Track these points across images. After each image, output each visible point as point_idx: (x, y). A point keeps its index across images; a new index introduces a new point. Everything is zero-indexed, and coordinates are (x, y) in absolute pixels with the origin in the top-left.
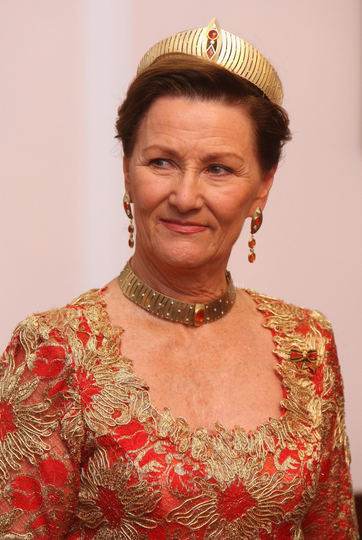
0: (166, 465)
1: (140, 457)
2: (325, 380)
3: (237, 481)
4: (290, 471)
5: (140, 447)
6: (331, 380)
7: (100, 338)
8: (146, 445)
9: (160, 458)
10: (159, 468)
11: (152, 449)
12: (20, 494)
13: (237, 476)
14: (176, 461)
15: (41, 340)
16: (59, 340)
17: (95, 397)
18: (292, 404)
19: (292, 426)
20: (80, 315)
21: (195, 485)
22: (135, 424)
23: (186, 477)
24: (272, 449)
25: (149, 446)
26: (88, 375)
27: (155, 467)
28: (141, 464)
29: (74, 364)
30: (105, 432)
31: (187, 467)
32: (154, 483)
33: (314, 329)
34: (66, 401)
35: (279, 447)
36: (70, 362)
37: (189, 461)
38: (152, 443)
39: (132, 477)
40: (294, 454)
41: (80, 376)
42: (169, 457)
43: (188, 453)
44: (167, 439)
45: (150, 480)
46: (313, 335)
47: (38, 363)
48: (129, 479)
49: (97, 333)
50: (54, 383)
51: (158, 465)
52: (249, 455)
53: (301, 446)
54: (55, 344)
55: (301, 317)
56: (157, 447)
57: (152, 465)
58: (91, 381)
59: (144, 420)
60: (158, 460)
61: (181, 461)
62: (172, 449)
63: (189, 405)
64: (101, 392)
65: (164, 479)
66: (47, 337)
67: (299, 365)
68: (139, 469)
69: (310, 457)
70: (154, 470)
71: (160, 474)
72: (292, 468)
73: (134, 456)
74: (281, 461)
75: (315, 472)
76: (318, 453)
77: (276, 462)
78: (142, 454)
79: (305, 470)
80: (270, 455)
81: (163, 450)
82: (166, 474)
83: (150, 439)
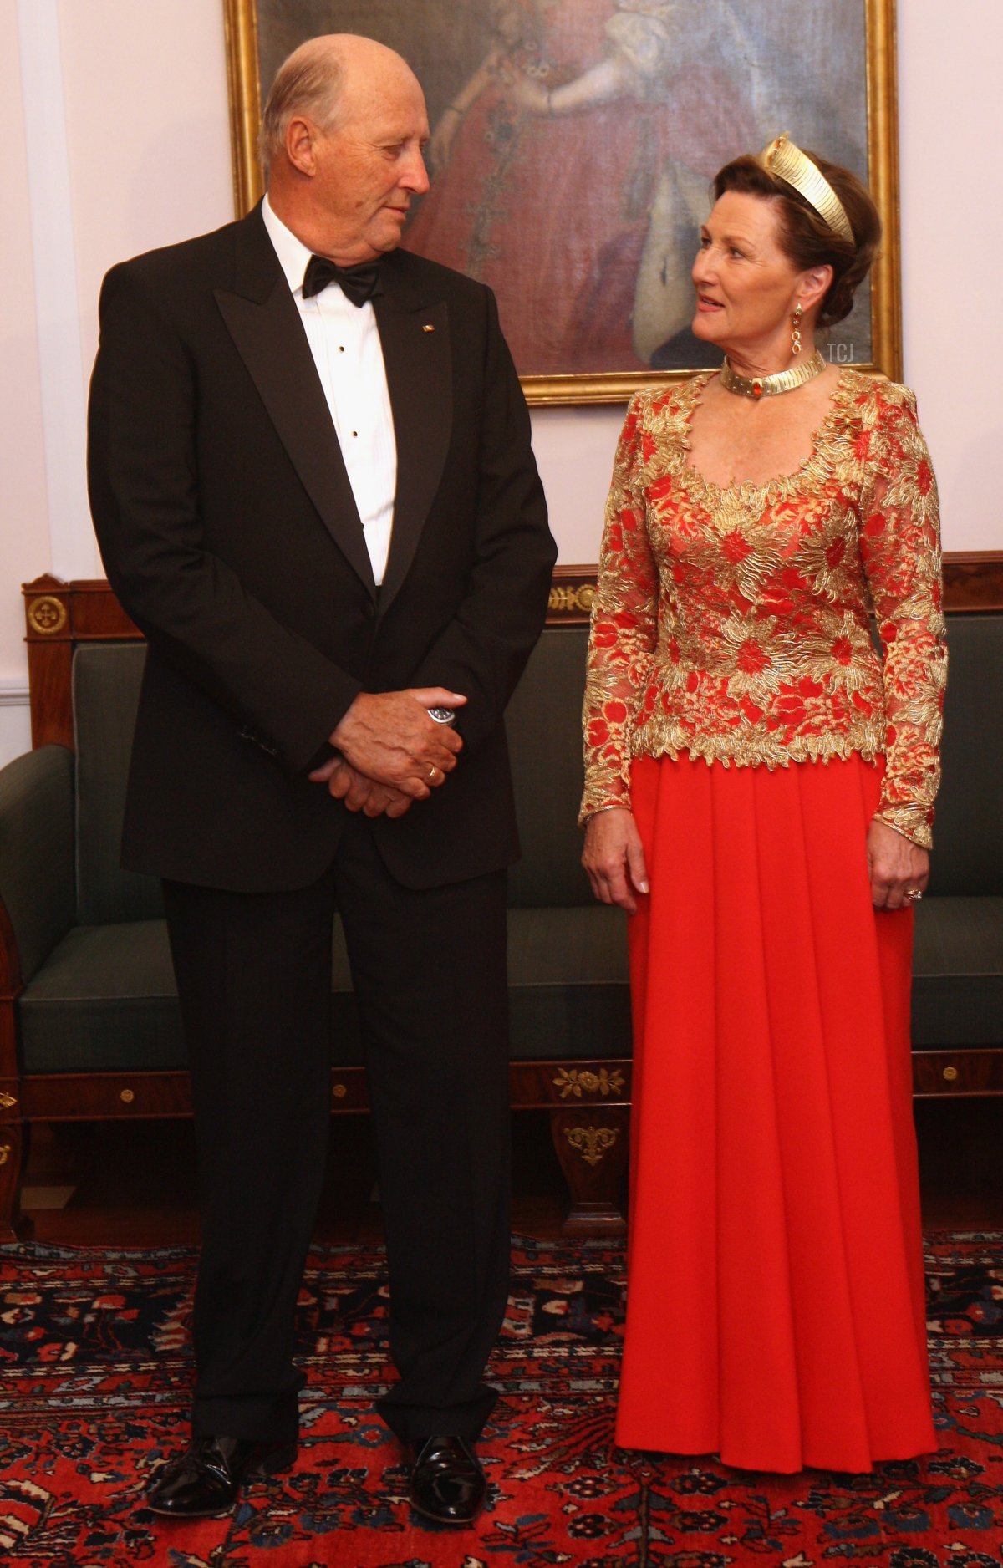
0: (677, 513)
1: (659, 507)
3: (736, 529)
4: (786, 522)
5: (663, 496)
7: (674, 409)
8: (668, 495)
9: (675, 507)
10: (670, 515)
11: (671, 500)
13: (737, 526)
14: (687, 510)
17: (652, 456)
19: (802, 483)
22: (668, 478)
24: (772, 503)
25: (670, 496)
26: (652, 437)
27: (668, 514)
28: (660, 510)
29: (641, 428)
31: (694, 516)
32: (666, 526)
33: (873, 400)
35: (780, 501)
36: (638, 426)
37: (697, 511)
38: (673, 494)
39: (653, 522)
40: (794, 508)
41: (645, 439)
42: (683, 507)
43: (698, 504)
44: (685, 491)
45: (663, 524)
51: (672, 512)
52: (749, 507)
53: (804, 501)
56: (676, 498)
57: (667, 512)
58: (653, 443)
60: (673, 509)
61: (691, 510)
62: (687, 499)
64: (657, 452)
65: (673, 524)
67: (842, 431)
68: (657, 515)
69: (811, 510)
70: (668, 516)
71: (671, 519)
72: (788, 519)
73: (656, 503)
74: (778, 513)
75: (819, 524)
76: (823, 507)
77: (772, 514)
78: (661, 502)
79: (803, 521)
80: (769, 507)
81: (679, 500)
82: (676, 519)
83: (672, 490)
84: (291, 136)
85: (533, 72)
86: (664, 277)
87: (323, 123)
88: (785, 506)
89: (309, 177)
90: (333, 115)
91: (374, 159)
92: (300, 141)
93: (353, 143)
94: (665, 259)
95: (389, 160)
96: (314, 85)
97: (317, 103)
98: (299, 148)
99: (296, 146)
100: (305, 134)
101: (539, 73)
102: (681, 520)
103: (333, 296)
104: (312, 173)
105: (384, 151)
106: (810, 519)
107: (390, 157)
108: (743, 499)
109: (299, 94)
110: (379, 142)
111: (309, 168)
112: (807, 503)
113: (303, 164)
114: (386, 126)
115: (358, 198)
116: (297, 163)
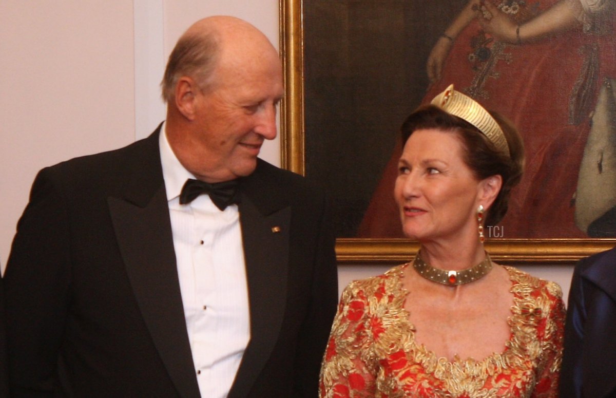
0: (416, 381)
1: (400, 374)
2: (547, 328)
3: (464, 393)
4: (503, 388)
5: (401, 368)
6: (552, 328)
7: (391, 297)
8: (405, 367)
9: (414, 376)
10: (411, 383)
11: (409, 371)
12: (337, 396)
13: (465, 391)
14: (423, 379)
15: (352, 297)
16: (362, 298)
17: (381, 335)
18: (514, 344)
19: (510, 358)
20: (382, 282)
21: (435, 395)
22: (401, 353)
23: (429, 389)
24: (491, 373)
25: (407, 368)
26: (379, 320)
27: (409, 381)
28: (401, 379)
29: (369, 313)
30: (384, 357)
31: (430, 383)
32: (407, 392)
33: (544, 295)
34: (364, 337)
35: (496, 372)
36: (366, 311)
37: (432, 379)
38: (410, 366)
39: (395, 387)
40: (508, 378)
41: (373, 321)
42: (420, 376)
43: (432, 374)
44: (420, 364)
45: (405, 390)
46: (543, 298)
47: (350, 312)
48: (393, 388)
49: (389, 294)
50: (356, 326)
51: (411, 380)
52: (474, 377)
53: (514, 372)
54: (360, 300)
55: (537, 286)
56: (413, 369)
57: (408, 380)
58: (380, 324)
59: (408, 350)
60: (412, 378)
61: (427, 379)
62: (422, 370)
63: (444, 340)
64: (386, 332)
65: (414, 389)
66: (355, 296)
67: (527, 318)
68: (399, 383)
69: (520, 379)
70: (409, 384)
71: (412, 386)
72: (505, 386)
73: (397, 374)
74: (497, 381)
75: (524, 389)
76: (527, 377)
77: (493, 382)
78: (402, 372)
79: (515, 387)
80: (490, 377)
81: (416, 371)
82: (416, 386)
83: (409, 363)
84: (179, 89)
85: (507, 10)
86: (600, 166)
87: (201, 85)
88: (501, 376)
89: (190, 121)
90: (210, 80)
91: (237, 113)
92: (186, 94)
93: (221, 102)
94: (602, 153)
95: (248, 114)
96: (198, 58)
97: (199, 71)
98: (185, 98)
99: (183, 96)
100: (189, 90)
101: (510, 11)
102: (420, 386)
103: (204, 203)
104: (192, 118)
105: (244, 110)
106: (519, 385)
107: (249, 112)
108: (468, 371)
109: (188, 62)
110: (240, 103)
111: (189, 114)
112: (516, 374)
113: (185, 110)
114: (248, 92)
115: (222, 139)
116: (181, 109)
